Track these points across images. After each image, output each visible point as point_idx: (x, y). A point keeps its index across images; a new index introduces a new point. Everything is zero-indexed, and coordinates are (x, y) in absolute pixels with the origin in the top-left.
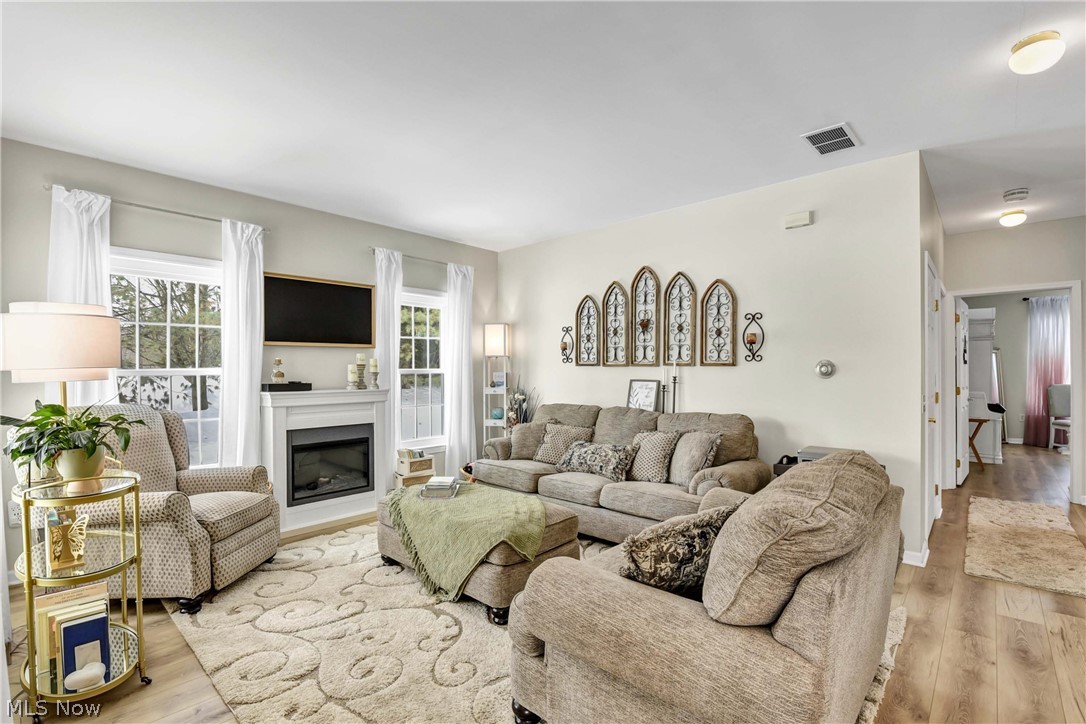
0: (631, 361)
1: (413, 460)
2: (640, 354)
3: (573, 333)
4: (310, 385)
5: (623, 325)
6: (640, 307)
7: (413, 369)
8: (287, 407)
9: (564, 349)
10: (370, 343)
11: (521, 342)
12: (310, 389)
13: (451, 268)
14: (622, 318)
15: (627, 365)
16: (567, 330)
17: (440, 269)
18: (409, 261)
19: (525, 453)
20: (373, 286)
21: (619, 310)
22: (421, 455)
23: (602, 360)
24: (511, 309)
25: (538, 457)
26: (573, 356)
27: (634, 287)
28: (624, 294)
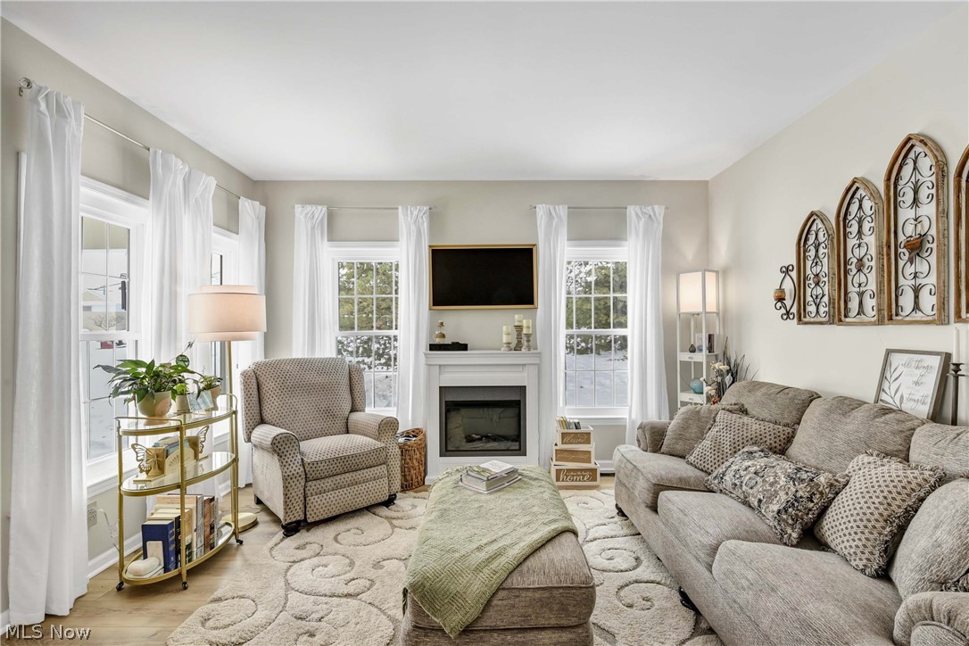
0: (889, 314)
1: (566, 431)
2: (907, 301)
3: (794, 274)
4: (467, 345)
5: (873, 251)
6: (906, 213)
7: (593, 330)
8: (440, 366)
9: (780, 299)
10: (533, 303)
11: (734, 294)
12: (466, 350)
13: (632, 211)
14: (870, 240)
15: (880, 322)
16: (786, 271)
17: (620, 214)
18: (575, 212)
19: (679, 447)
20: (534, 245)
21: (866, 226)
22: (577, 426)
23: (838, 314)
24: (722, 251)
25: (691, 459)
26: (794, 310)
27: (893, 177)
28: (874, 194)
